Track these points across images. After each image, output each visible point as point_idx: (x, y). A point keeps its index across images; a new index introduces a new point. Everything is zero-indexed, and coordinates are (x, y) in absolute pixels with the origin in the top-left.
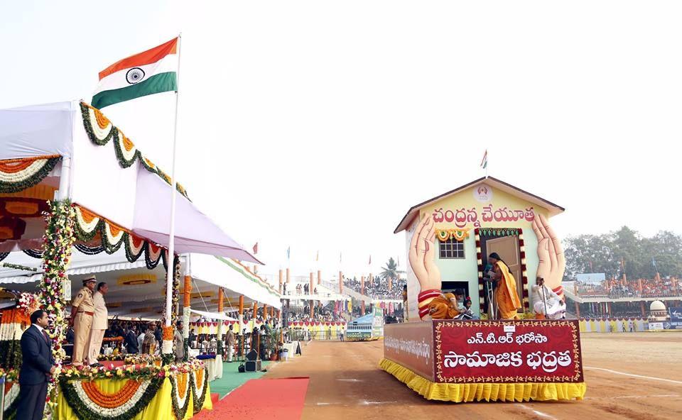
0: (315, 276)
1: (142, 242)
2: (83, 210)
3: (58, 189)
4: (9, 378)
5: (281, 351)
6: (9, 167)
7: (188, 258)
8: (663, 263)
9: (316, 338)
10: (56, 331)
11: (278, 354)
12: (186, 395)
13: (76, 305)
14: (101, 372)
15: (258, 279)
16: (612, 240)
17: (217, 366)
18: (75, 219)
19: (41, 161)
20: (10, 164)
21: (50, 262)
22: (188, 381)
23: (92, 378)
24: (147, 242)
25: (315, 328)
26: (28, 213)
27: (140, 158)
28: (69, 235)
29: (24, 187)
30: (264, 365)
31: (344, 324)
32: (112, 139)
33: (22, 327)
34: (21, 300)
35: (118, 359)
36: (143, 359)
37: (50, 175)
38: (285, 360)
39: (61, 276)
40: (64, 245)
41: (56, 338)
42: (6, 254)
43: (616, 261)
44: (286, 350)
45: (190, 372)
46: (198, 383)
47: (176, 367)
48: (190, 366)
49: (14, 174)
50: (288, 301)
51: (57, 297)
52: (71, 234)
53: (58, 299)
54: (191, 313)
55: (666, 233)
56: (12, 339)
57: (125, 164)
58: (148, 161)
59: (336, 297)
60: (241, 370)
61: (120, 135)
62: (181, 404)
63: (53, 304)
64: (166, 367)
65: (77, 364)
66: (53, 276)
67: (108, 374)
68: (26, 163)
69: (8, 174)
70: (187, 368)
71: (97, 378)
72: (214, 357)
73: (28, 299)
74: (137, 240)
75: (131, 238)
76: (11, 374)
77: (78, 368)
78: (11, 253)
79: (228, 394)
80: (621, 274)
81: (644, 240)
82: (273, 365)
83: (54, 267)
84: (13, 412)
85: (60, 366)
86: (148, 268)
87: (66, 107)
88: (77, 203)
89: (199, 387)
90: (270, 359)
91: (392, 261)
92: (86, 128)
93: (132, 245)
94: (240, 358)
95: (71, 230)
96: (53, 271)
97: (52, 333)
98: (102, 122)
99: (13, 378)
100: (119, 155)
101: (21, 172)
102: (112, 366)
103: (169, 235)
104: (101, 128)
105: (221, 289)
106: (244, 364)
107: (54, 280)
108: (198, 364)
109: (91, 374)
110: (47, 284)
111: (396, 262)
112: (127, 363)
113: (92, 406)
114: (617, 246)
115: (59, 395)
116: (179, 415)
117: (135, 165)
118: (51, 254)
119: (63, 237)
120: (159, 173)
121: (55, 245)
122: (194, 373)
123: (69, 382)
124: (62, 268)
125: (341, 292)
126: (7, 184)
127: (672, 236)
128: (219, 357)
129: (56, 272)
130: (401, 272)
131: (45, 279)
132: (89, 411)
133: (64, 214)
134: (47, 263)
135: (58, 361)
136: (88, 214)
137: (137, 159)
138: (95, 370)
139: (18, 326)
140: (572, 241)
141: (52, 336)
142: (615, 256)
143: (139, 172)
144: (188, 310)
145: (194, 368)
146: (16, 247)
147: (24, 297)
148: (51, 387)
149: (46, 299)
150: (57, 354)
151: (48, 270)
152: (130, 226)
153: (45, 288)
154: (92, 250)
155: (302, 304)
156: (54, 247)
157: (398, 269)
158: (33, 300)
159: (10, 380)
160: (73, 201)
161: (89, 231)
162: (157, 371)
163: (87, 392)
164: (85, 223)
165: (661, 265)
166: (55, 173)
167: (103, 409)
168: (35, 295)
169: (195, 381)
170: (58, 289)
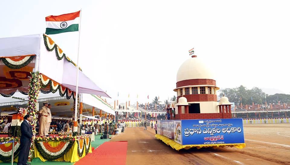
0: (128, 103)
1: (65, 89)
2: (44, 76)
3: (34, 68)
4: (16, 140)
5: (116, 131)
6: (16, 59)
7: (81, 95)
8: (255, 99)
9: (128, 126)
10: (33, 123)
11: (115, 132)
12: (83, 148)
13: (41, 112)
14: (50, 139)
15: (107, 104)
16: (237, 90)
17: (93, 136)
18: (40, 79)
19: (28, 57)
20: (16, 58)
21: (31, 96)
22: (83, 142)
23: (47, 141)
24: (67, 89)
25: (128, 123)
26: (22, 77)
27: (65, 57)
28: (38, 86)
29: (21, 67)
30: (110, 136)
31: (138, 121)
32: (55, 49)
33: (20, 121)
34: (19, 111)
35: (56, 133)
36: (65, 134)
37: (31, 62)
38: (117, 134)
39: (35, 101)
40: (36, 89)
41: (33, 125)
42: (14, 93)
43: (238, 98)
44: (118, 131)
45: (84, 139)
46: (87, 143)
47: (79, 137)
48: (84, 137)
49: (17, 62)
50: (118, 112)
51: (33, 109)
52: (39, 85)
53: (34, 110)
54: (83, 116)
55: (256, 88)
56: (16, 125)
57: (59, 59)
58: (68, 58)
59: (135, 111)
60: (101, 138)
61: (58, 47)
62: (81, 151)
63: (32, 112)
64: (75, 137)
65: (41, 135)
66: (32, 101)
67: (53, 139)
68: (22, 57)
69: (15, 62)
70: (83, 137)
71: (49, 141)
72: (92, 133)
73: (22, 110)
74: (63, 88)
75: (61, 87)
76: (16, 139)
77: (41, 137)
78: (15, 93)
79: (98, 147)
80: (240, 103)
81: (248, 90)
82: (113, 136)
83: (32, 98)
84: (17, 153)
85: (35, 136)
86: (67, 99)
87: (38, 36)
88: (42, 73)
89: (87, 145)
90: (112, 134)
91: (156, 98)
92: (45, 44)
93: (61, 90)
94: (101, 134)
95: (39, 84)
96: (32, 99)
97: (32, 123)
98: (51, 42)
99: (17, 140)
100: (57, 55)
101: (20, 61)
102: (55, 136)
103: (76, 86)
104: (51, 44)
105: (94, 108)
106: (102, 136)
107: (32, 103)
108: (87, 136)
109: (46, 139)
110: (30, 104)
111: (158, 98)
112: (59, 135)
113: (47, 152)
114: (239, 92)
115: (34, 147)
116: (80, 155)
117: (63, 59)
118: (31, 93)
119: (36, 86)
120: (72, 62)
121: (33, 89)
122: (86, 139)
123: (38, 142)
124: (36, 98)
125: (137, 109)
126: (15, 65)
127: (258, 89)
128: (93, 133)
129: (33, 100)
130: (160, 102)
131: (29, 103)
132: (46, 153)
133: (37, 77)
134: (30, 96)
135: (34, 134)
136: (45, 78)
137: (64, 57)
138: (48, 138)
139: (18, 120)
140: (222, 91)
141: (32, 124)
142: (238, 96)
143: (64, 62)
144: (81, 115)
145: (86, 137)
146: (17, 90)
147: (21, 109)
148: (32, 144)
149: (30, 110)
150: (34, 131)
151: (30, 99)
152: (61, 83)
153: (29, 106)
154: (46, 92)
155: (122, 114)
156: (33, 90)
157: (159, 100)
158: (24, 111)
159: (16, 141)
160: (40, 73)
161: (46, 84)
162: (72, 138)
163: (45, 146)
164: (44, 81)
165: (254, 100)
166: (33, 62)
167: (51, 153)
168: (25, 109)
169: (86, 142)
170: (34, 106)
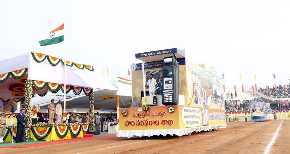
3: (28, 77)
13: (49, 108)
19: (24, 70)
29: (21, 77)
32: (46, 59)
39: (29, 100)
41: (29, 117)
49: (19, 74)
51: (29, 106)
67: (41, 125)
68: (21, 70)
83: (27, 98)
87: (28, 54)
98: (40, 56)
107: (27, 102)
109: (37, 126)
113: (38, 134)
115: (30, 131)
116: (61, 137)
149: (26, 107)
161: (41, 87)
163: (37, 130)
164: (39, 85)
166: (27, 73)
